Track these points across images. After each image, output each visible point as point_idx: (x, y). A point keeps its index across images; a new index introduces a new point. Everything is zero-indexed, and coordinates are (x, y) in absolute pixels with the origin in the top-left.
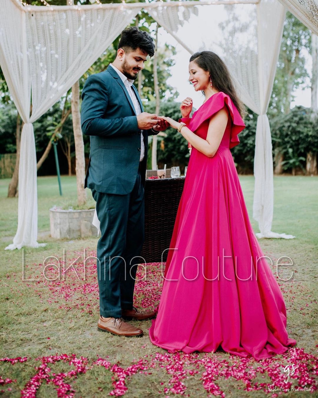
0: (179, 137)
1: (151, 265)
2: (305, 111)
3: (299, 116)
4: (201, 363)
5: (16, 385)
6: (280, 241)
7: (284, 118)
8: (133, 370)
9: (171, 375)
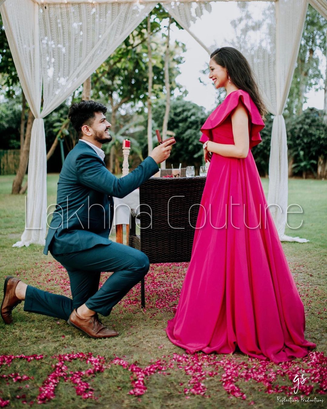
0: (188, 137)
1: (163, 266)
2: (317, 112)
3: (311, 118)
4: (220, 365)
5: (33, 382)
6: (294, 245)
7: (295, 120)
8: (152, 370)
9: (190, 376)
